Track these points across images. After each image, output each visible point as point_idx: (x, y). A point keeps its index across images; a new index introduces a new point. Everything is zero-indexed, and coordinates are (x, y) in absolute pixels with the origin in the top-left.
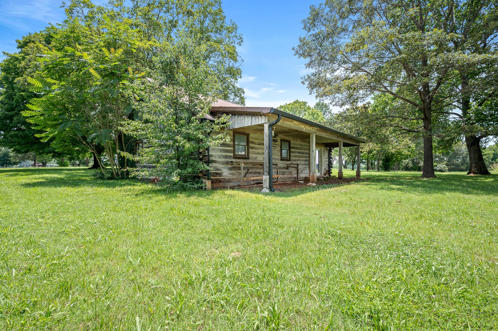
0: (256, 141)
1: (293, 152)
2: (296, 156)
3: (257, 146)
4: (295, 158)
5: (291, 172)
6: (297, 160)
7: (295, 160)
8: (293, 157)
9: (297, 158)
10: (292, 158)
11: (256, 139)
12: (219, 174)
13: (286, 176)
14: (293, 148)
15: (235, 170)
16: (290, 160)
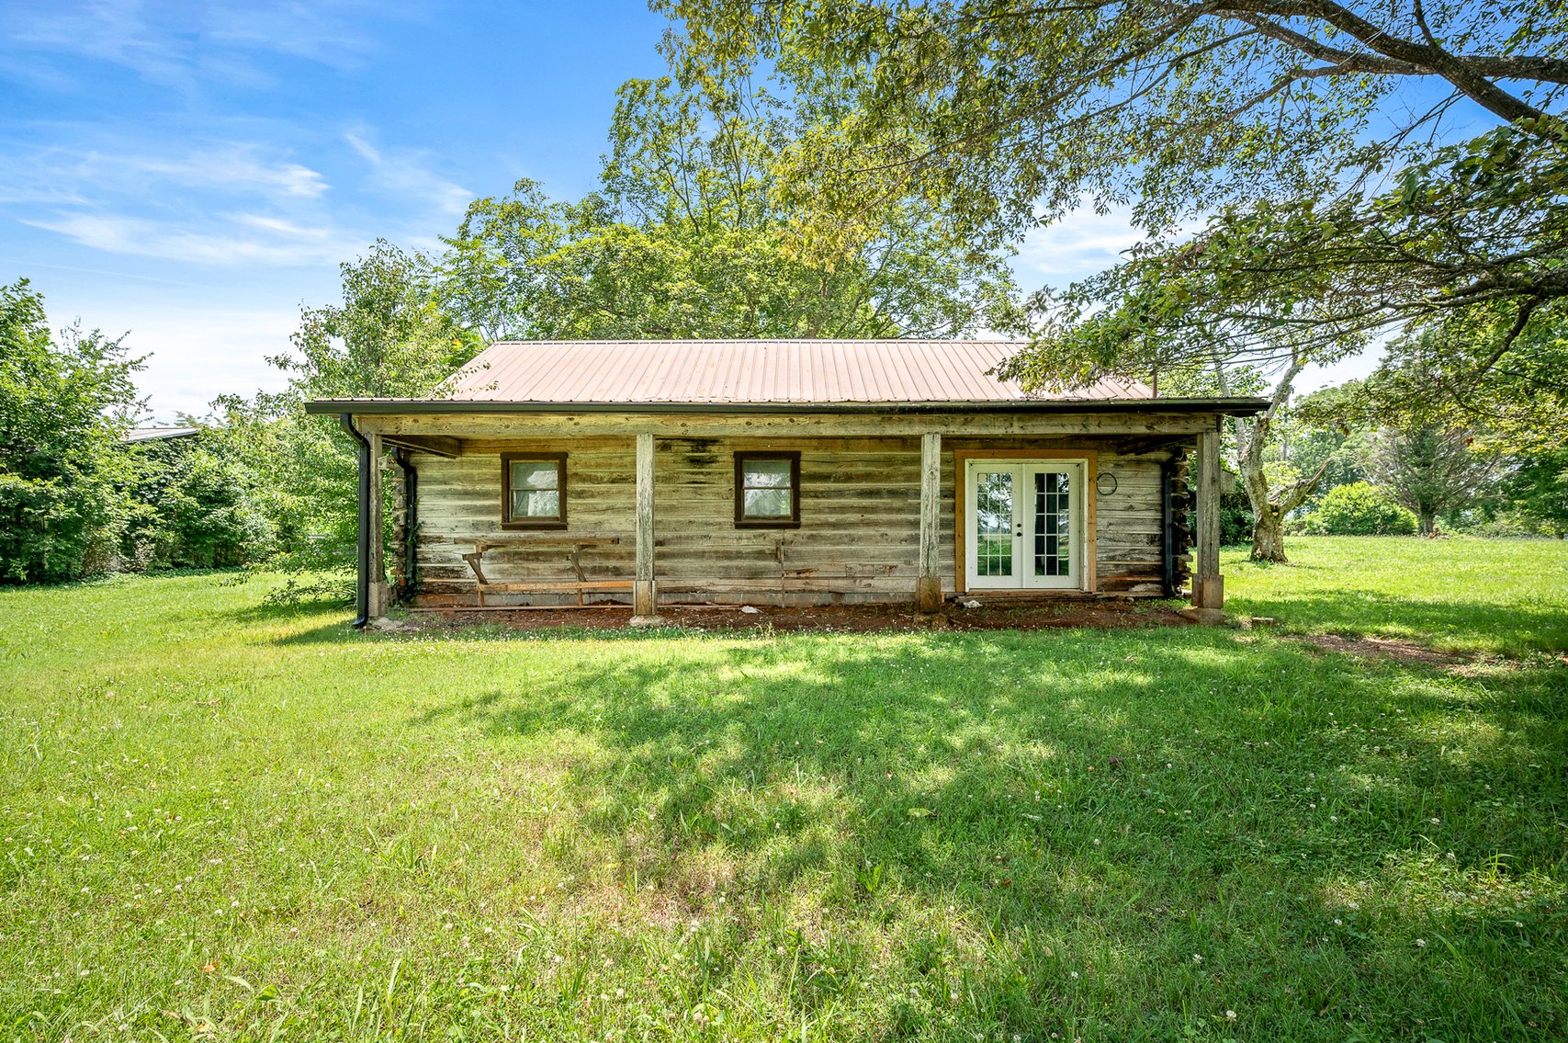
0: (600, 473)
1: (819, 495)
2: (839, 510)
3: (603, 487)
4: (833, 518)
5: (808, 571)
6: (851, 524)
7: (834, 525)
8: (819, 511)
9: (851, 517)
10: (805, 518)
11: (598, 466)
12: (453, 571)
13: (768, 584)
14: (820, 478)
15: (509, 561)
16: (797, 526)
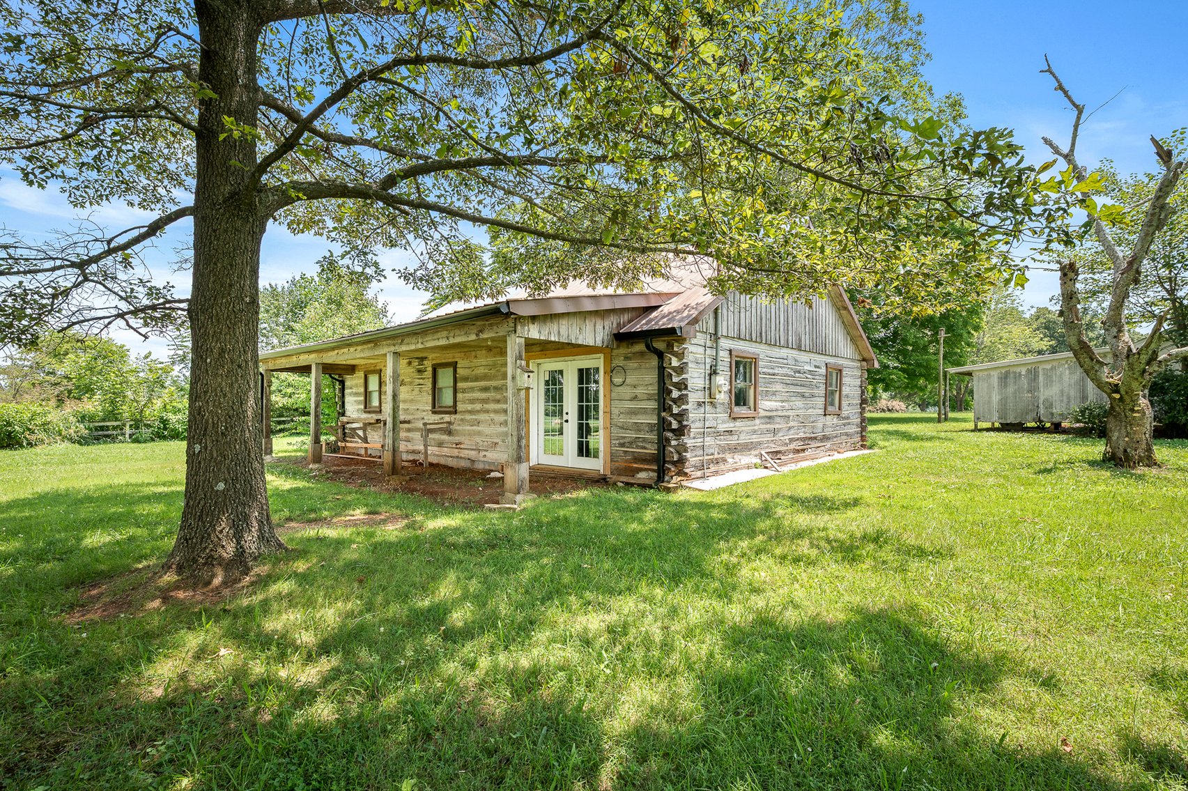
1: (464, 391)
2: (472, 401)
4: (469, 407)
5: (460, 443)
6: (478, 412)
7: (471, 412)
8: (464, 402)
9: (478, 406)
10: (460, 407)
13: (445, 451)
14: (466, 379)
16: (455, 412)
